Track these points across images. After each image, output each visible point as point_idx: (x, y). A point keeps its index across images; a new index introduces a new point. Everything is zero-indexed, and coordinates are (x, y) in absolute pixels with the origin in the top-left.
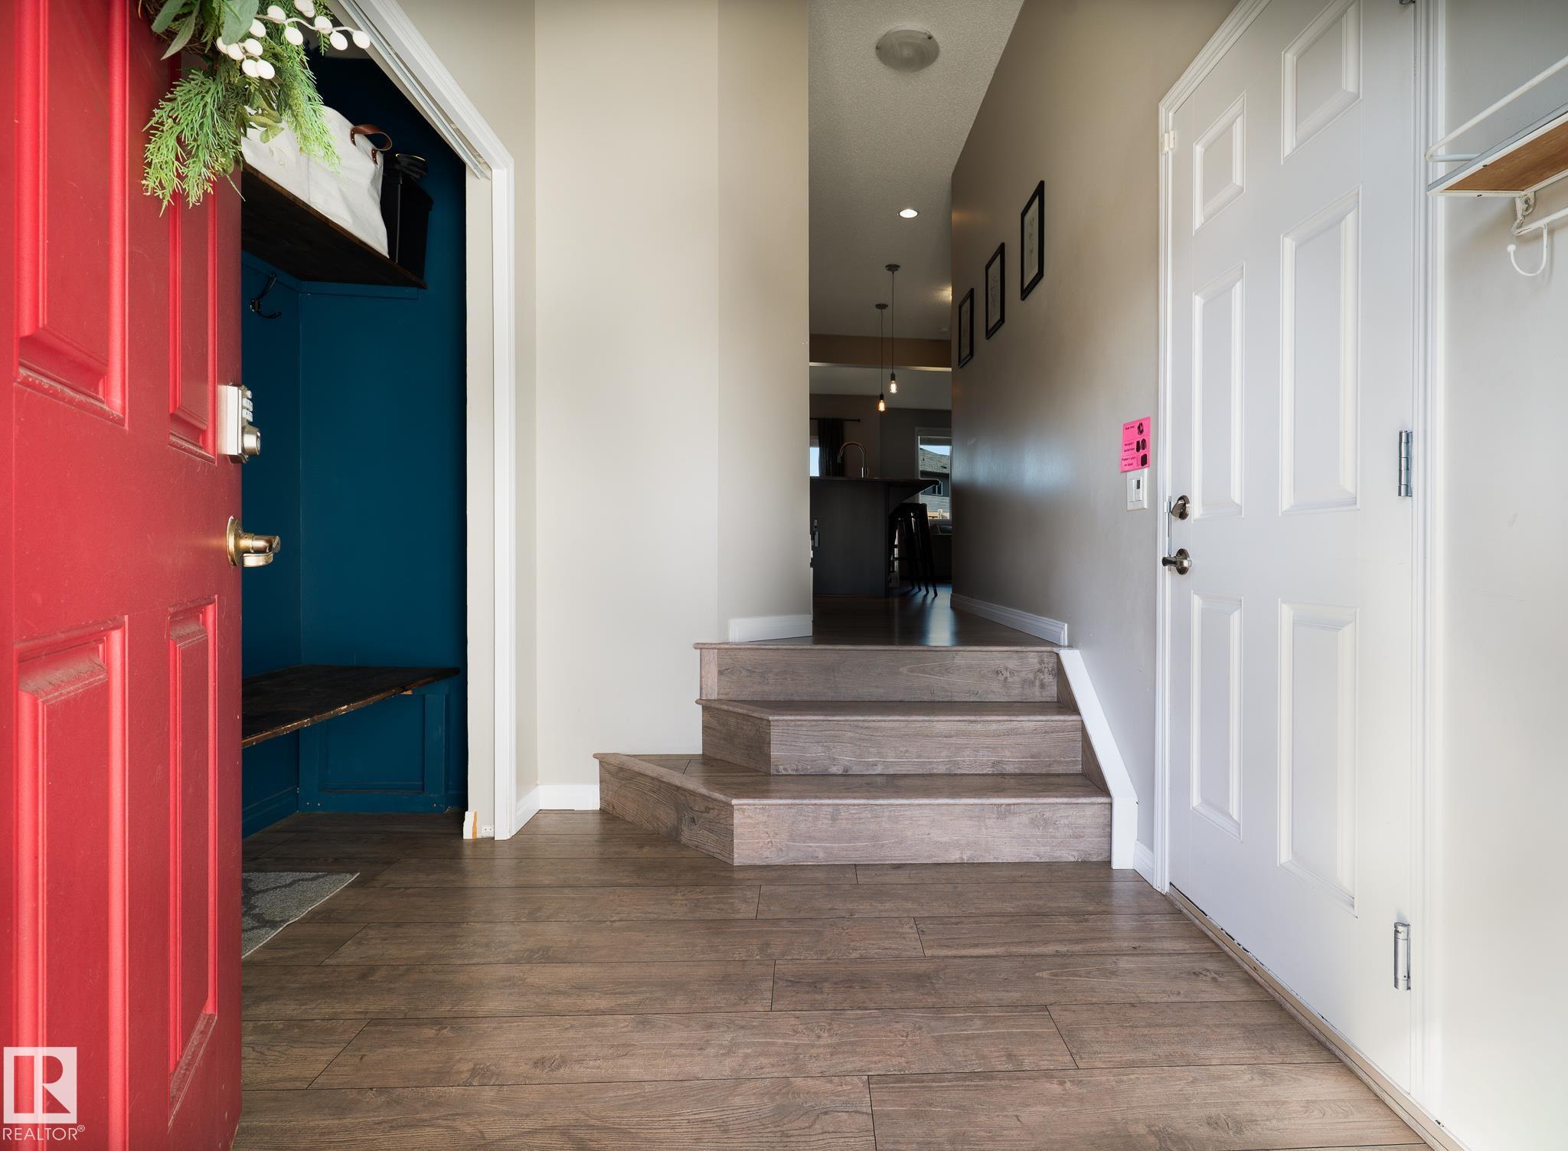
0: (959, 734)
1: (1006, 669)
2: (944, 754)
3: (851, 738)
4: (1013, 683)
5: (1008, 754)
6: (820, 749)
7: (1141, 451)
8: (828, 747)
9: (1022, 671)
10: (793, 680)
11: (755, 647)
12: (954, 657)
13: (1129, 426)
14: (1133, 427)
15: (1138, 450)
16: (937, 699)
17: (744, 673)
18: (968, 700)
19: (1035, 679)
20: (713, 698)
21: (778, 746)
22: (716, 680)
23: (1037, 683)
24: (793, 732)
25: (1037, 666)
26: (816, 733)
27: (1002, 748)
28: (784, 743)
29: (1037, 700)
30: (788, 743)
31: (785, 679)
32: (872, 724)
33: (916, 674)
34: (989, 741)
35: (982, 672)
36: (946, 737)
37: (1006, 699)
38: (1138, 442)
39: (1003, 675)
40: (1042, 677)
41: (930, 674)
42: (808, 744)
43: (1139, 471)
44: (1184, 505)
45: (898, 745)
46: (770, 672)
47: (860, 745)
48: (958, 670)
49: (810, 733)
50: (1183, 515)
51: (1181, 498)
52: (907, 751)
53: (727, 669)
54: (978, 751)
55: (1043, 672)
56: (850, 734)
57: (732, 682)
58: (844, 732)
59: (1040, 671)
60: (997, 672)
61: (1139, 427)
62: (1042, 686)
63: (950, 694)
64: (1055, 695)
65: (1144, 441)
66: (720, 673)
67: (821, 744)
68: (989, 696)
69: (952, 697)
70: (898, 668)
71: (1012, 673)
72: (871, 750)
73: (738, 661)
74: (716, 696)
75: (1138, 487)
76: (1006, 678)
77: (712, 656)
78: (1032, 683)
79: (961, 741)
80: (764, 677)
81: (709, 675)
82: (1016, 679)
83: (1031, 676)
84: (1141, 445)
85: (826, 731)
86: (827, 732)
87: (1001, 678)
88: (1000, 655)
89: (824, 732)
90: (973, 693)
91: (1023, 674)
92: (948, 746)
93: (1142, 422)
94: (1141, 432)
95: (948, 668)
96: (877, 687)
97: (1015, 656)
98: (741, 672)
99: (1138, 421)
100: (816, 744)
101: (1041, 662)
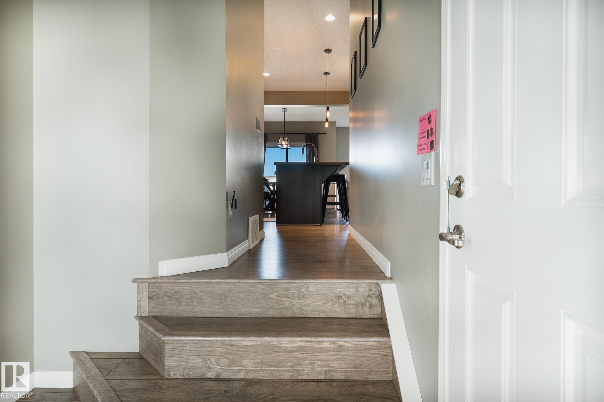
0: (300, 350)
1: (345, 295)
2: (288, 365)
3: (221, 352)
4: (350, 304)
5: (336, 365)
6: (199, 360)
7: (430, 137)
8: (205, 359)
9: (356, 296)
10: (198, 303)
11: (172, 281)
12: (308, 287)
13: (423, 119)
14: (424, 119)
15: (428, 138)
16: (296, 316)
17: (166, 298)
18: (318, 317)
19: (366, 302)
20: (145, 315)
21: (170, 358)
22: (147, 303)
23: (367, 305)
24: (180, 348)
25: (367, 293)
26: (196, 349)
27: (332, 361)
28: (173, 355)
29: (368, 316)
30: (177, 356)
31: (193, 302)
32: (237, 343)
33: (282, 299)
34: (322, 355)
35: (328, 297)
36: (290, 352)
37: (345, 316)
38: (428, 131)
39: (342, 299)
40: (371, 300)
41: (291, 298)
42: (190, 357)
43: (428, 155)
44: (460, 185)
45: (255, 358)
46: (183, 297)
47: (228, 358)
48: (311, 296)
49: (192, 349)
50: (458, 194)
51: (457, 178)
52: (261, 362)
53: (155, 296)
54: (313, 363)
55: (371, 297)
56: (221, 350)
57: (158, 304)
58: (217, 348)
59: (369, 296)
60: (339, 297)
61: (429, 118)
62: (371, 307)
63: (305, 312)
64: (380, 313)
65: (432, 129)
66: (150, 298)
67: (200, 356)
68: (333, 314)
69: (307, 314)
70: (269, 295)
71: (349, 298)
72: (236, 361)
73: (161, 290)
74: (147, 314)
75: (428, 168)
76: (345, 302)
77: (145, 286)
78: (363, 305)
79: (302, 355)
80: (179, 301)
81: (143, 300)
82: (352, 302)
83: (363, 300)
84: (430, 133)
85: (203, 347)
86: (205, 348)
87: (341, 301)
88: (340, 286)
89: (202, 348)
90: (322, 312)
91: (357, 299)
92: (291, 359)
93: (431, 114)
94: (430, 122)
95: (304, 295)
96: (255, 308)
97: (351, 286)
98: (163, 297)
99: (428, 114)
100: (197, 357)
101: (370, 290)
